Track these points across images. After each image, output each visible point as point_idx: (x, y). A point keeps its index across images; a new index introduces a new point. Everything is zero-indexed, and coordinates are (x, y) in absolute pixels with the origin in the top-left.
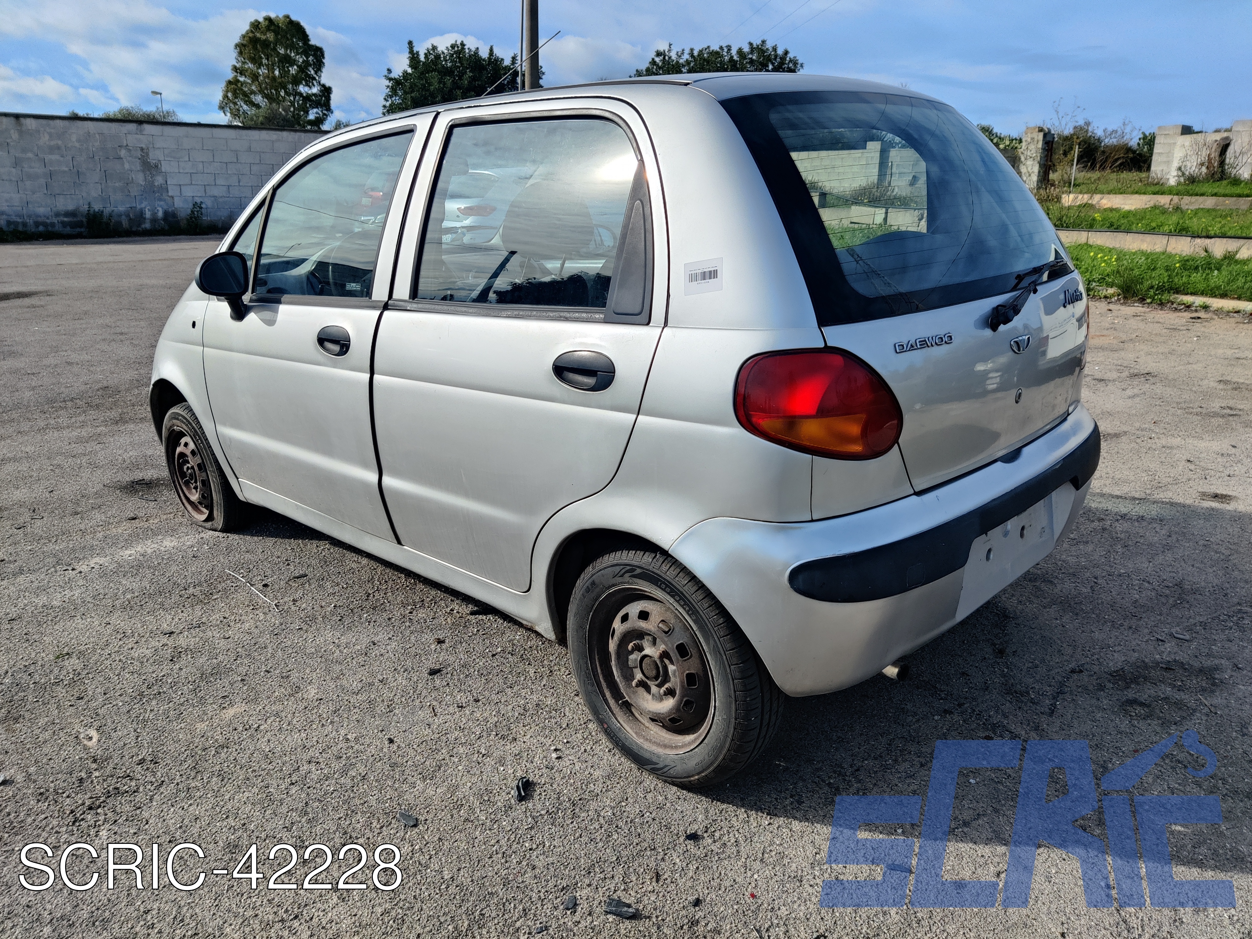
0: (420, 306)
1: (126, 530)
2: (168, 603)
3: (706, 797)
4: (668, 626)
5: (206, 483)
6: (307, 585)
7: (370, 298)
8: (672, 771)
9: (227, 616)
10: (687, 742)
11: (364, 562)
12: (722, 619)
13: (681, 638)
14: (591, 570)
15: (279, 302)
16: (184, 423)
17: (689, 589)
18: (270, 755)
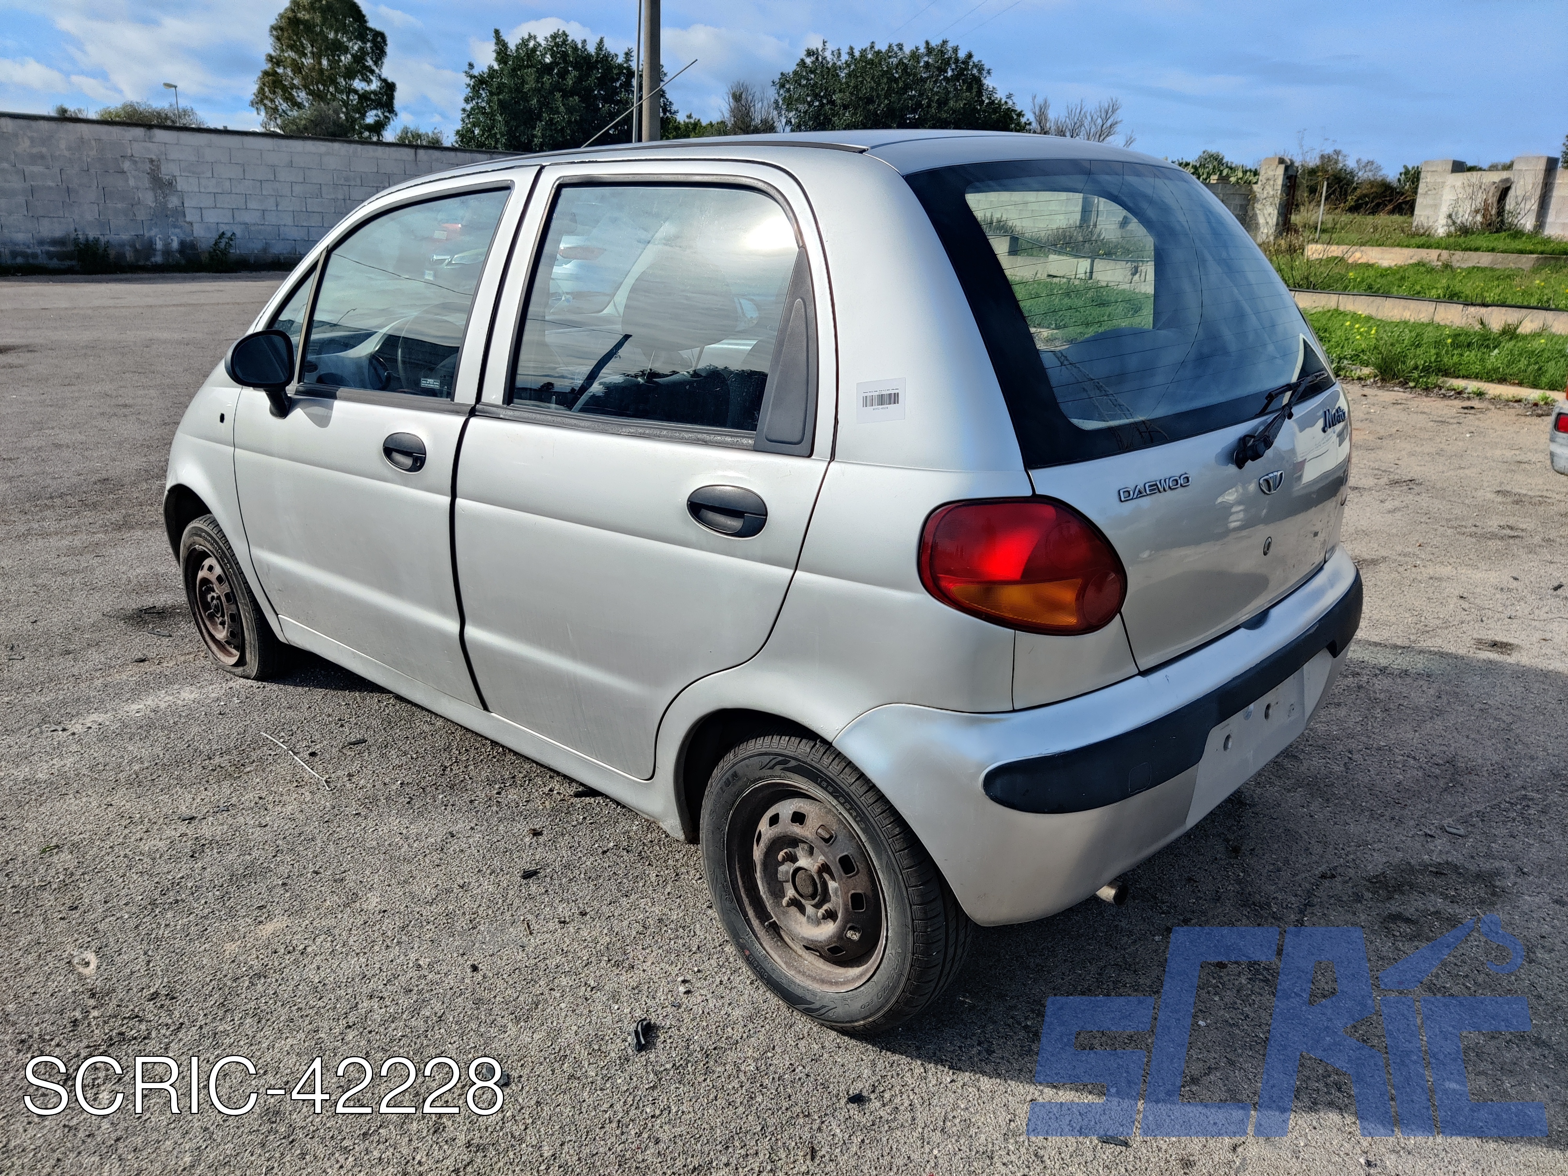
0: (517, 413)
1: (132, 676)
2: (187, 777)
3: (873, 1045)
4: (828, 831)
5: (235, 618)
6: (366, 754)
7: (453, 400)
8: (830, 1014)
9: (263, 795)
10: (850, 978)
11: (438, 723)
12: (898, 829)
13: (844, 849)
14: (732, 757)
15: (334, 397)
16: (209, 542)
17: (856, 789)
18: (320, 987)
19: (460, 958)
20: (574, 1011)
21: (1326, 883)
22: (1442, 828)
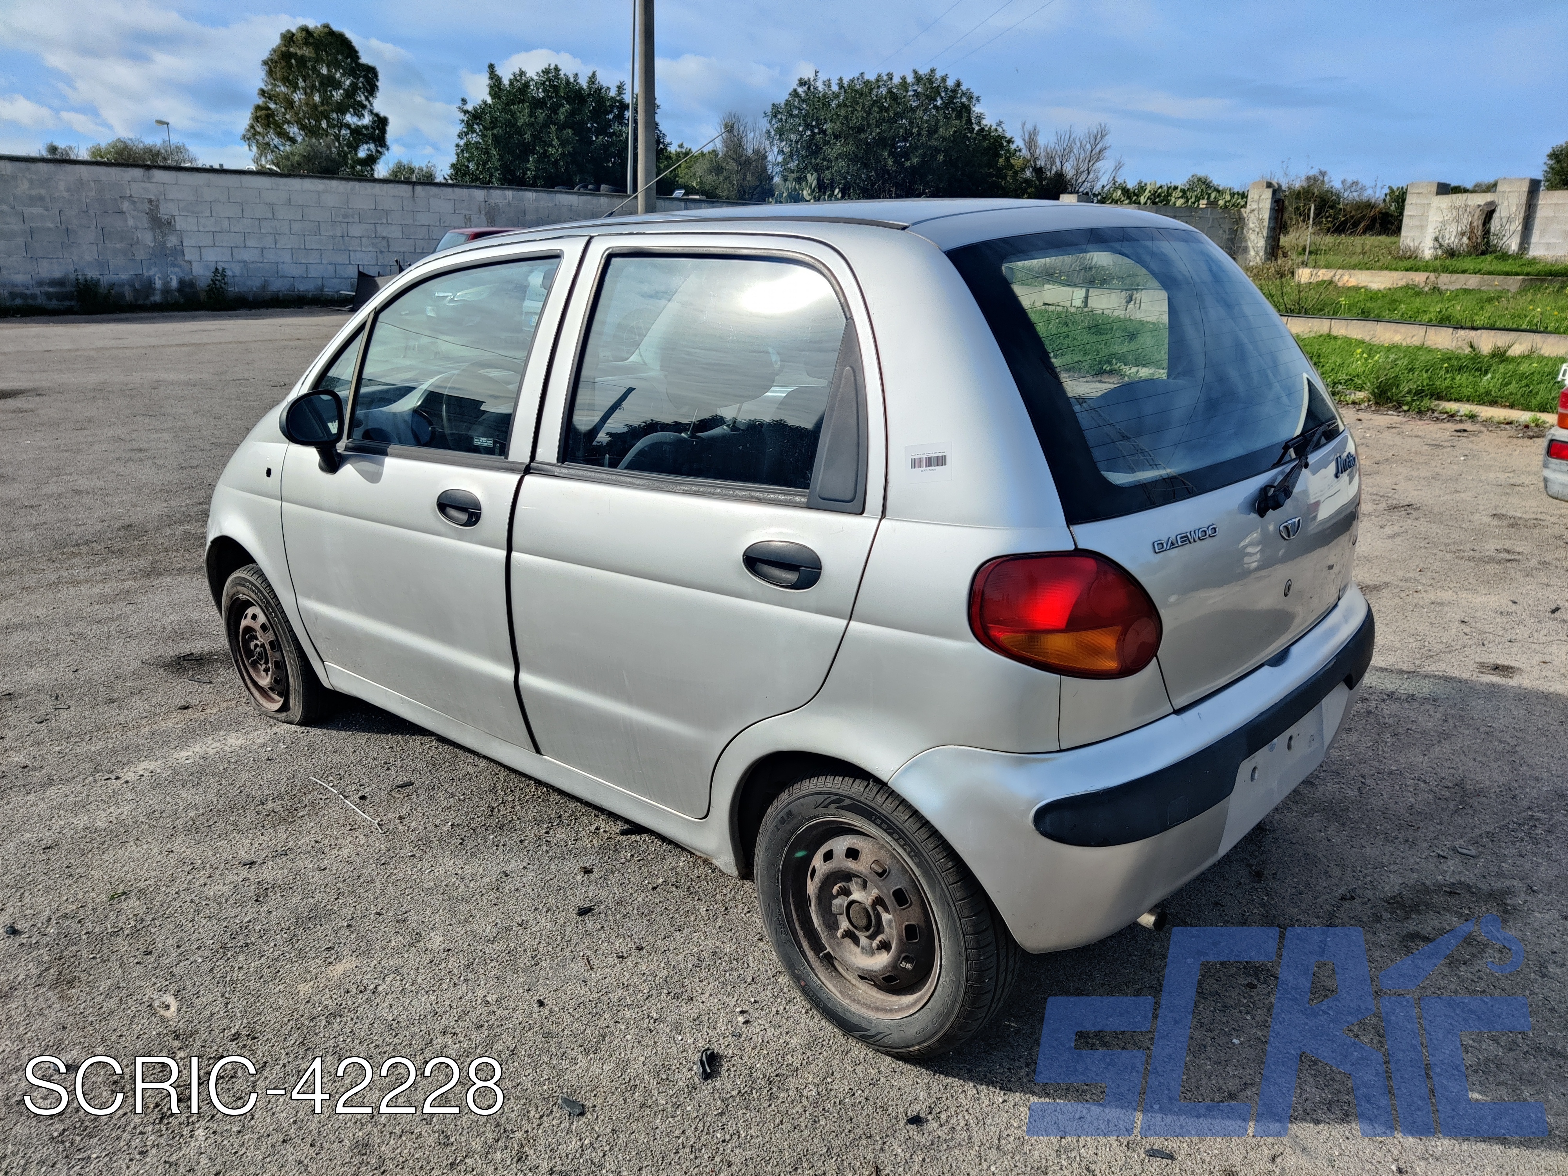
0: (572, 472)
1: (177, 723)
2: (243, 822)
3: (927, 1069)
4: (880, 865)
5: (280, 666)
6: (414, 796)
7: (506, 458)
8: (886, 1040)
9: (319, 839)
10: (904, 1005)
11: (482, 765)
12: (950, 863)
13: (897, 882)
14: (786, 797)
15: (385, 454)
16: (253, 591)
17: (910, 826)
18: (395, 1025)
19: (526, 994)
20: (639, 1042)
21: (1346, 905)
22: (1454, 849)
